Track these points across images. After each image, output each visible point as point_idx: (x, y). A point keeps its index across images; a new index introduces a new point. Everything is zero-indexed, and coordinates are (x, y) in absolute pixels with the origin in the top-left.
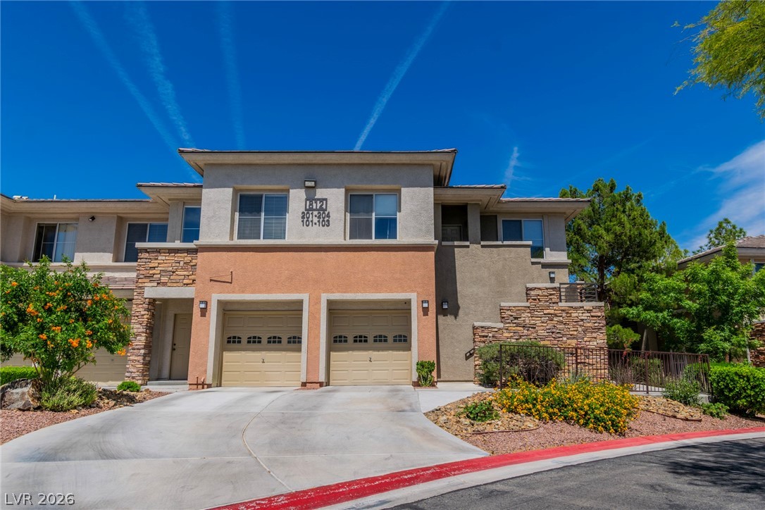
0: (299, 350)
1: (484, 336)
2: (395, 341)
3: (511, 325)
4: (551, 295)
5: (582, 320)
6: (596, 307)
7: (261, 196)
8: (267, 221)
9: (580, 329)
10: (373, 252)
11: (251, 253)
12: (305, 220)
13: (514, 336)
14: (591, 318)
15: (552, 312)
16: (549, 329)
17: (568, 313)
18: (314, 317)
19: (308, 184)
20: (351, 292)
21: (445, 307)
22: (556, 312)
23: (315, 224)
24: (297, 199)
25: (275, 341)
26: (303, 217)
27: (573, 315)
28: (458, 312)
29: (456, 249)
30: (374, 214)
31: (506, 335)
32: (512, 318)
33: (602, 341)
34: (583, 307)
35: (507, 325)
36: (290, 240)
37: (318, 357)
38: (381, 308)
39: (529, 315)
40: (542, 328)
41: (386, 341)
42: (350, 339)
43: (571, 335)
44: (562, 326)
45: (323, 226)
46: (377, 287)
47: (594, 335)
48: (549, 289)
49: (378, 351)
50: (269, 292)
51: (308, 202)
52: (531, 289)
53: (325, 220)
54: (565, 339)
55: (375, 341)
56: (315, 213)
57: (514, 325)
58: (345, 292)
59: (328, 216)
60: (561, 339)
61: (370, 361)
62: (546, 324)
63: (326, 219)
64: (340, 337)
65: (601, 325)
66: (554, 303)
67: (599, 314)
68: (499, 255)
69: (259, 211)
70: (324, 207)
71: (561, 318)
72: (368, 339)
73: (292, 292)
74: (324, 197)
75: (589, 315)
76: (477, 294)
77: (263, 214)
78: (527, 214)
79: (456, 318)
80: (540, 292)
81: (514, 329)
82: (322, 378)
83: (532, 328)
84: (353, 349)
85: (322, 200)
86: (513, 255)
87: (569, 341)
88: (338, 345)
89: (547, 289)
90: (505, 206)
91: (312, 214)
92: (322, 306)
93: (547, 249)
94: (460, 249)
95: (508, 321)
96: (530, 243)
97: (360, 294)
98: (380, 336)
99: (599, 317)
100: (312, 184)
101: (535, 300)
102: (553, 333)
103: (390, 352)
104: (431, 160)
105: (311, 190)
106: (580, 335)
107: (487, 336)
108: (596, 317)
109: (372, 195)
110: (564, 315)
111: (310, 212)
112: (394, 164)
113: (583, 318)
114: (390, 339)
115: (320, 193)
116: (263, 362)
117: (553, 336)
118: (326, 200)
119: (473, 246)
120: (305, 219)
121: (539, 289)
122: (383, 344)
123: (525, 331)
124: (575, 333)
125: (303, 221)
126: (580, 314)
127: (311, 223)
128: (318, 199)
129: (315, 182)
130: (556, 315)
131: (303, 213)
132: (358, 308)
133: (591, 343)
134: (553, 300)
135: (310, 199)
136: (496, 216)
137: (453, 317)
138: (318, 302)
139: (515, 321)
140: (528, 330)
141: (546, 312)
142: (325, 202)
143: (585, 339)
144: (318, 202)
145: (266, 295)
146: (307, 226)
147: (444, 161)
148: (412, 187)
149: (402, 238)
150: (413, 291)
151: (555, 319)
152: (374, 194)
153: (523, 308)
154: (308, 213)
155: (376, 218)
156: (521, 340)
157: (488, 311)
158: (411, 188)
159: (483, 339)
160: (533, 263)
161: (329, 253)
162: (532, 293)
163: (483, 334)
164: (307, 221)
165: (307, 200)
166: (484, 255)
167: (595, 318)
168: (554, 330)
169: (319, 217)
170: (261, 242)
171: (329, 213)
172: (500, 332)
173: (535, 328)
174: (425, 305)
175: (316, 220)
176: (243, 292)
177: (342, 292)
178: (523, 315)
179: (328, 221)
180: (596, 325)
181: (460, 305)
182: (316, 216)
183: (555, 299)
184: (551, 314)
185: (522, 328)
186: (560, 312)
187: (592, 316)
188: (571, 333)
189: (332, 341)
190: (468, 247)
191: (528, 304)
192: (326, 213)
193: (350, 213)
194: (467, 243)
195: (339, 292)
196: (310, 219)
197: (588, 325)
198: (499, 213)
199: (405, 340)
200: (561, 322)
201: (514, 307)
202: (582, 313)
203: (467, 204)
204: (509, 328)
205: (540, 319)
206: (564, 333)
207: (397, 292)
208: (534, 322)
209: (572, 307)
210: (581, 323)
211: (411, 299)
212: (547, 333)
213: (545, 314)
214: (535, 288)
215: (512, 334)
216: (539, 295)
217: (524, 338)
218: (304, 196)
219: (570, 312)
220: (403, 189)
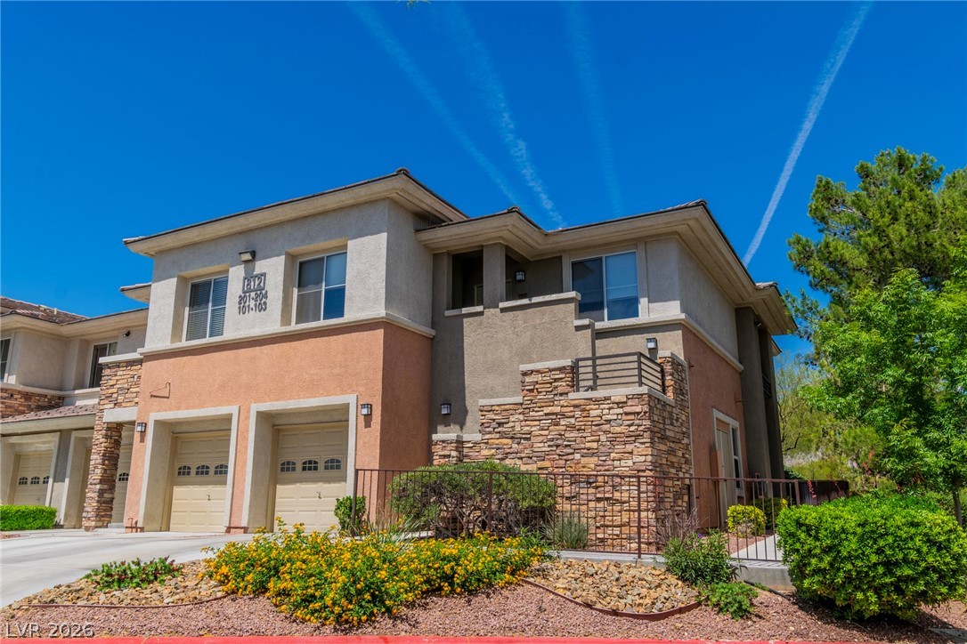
0: (224, 483)
1: (445, 456)
3: (493, 436)
4: (556, 380)
5: (609, 421)
6: (633, 397)
7: (210, 282)
8: (214, 314)
9: (603, 438)
11: (189, 357)
12: (242, 306)
13: (498, 454)
14: (624, 417)
15: (557, 409)
16: (552, 440)
17: (584, 410)
19: (245, 257)
20: (284, 399)
21: (444, 411)
22: (564, 410)
23: (252, 309)
24: (236, 275)
25: (221, 471)
26: (240, 303)
27: (593, 413)
28: (465, 419)
29: (465, 320)
30: (324, 284)
31: (486, 452)
32: (494, 425)
33: (643, 458)
34: (609, 398)
35: (487, 437)
36: (229, 334)
37: (243, 493)
39: (521, 417)
40: (541, 438)
42: (299, 467)
43: (588, 449)
44: (574, 434)
45: (260, 311)
46: (313, 388)
47: (629, 448)
48: (555, 370)
49: (330, 482)
50: (201, 406)
51: (246, 281)
52: (526, 374)
53: (262, 302)
54: (577, 456)
55: (326, 468)
56: (253, 294)
57: (498, 435)
58: (277, 400)
59: (266, 296)
60: (570, 457)
61: (320, 497)
62: (546, 432)
63: (264, 300)
64: (288, 463)
65: (641, 428)
66: (561, 395)
67: (638, 409)
69: (208, 301)
70: (262, 284)
71: (572, 420)
72: (319, 465)
73: (223, 405)
74: (263, 271)
75: (620, 411)
77: (210, 304)
80: (539, 378)
81: (497, 441)
82: (244, 522)
83: (525, 439)
84: (301, 481)
85: (260, 276)
86: (546, 319)
87: (584, 460)
88: (285, 475)
89: (551, 370)
91: (249, 296)
92: (251, 420)
93: (643, 301)
94: (471, 319)
95: (487, 430)
98: (333, 461)
99: (638, 413)
100: (249, 256)
101: (531, 391)
102: (557, 446)
105: (250, 264)
106: (602, 449)
107: (449, 456)
108: (634, 413)
109: (322, 259)
110: (578, 414)
111: (248, 294)
112: (341, 209)
113: (609, 417)
115: (259, 267)
116: (209, 499)
117: (558, 451)
118: (265, 275)
119: (490, 312)
120: (242, 304)
121: (538, 372)
122: (336, 473)
123: (515, 446)
124: (595, 445)
125: (240, 308)
126: (606, 412)
127: (247, 310)
128: (257, 276)
129: (253, 254)
130: (564, 416)
131: (240, 297)
133: (623, 463)
134: (560, 390)
135: (249, 277)
136: (561, 257)
137: (458, 427)
138: (248, 416)
139: (500, 429)
140: (518, 444)
141: (547, 410)
142: (263, 278)
143: (613, 455)
144: (257, 279)
145: (198, 410)
146: (244, 313)
148: (361, 236)
149: (351, 314)
150: (351, 392)
151: (562, 422)
152: (325, 256)
153: (511, 407)
154: (245, 296)
155: (326, 291)
156: (507, 462)
158: (358, 240)
160: (578, 328)
161: (263, 347)
162: (528, 379)
163: (443, 453)
164: (244, 307)
165: (245, 279)
167: (632, 417)
168: (559, 442)
169: (256, 300)
170: (206, 340)
171: (266, 292)
172: (477, 449)
173: (529, 439)
174: (365, 411)
175: (252, 304)
177: (274, 401)
178: (512, 419)
179: (265, 303)
180: (632, 428)
181: (468, 408)
182: (253, 299)
183: (562, 386)
184: (556, 414)
185: (509, 441)
186: (572, 409)
187: (627, 414)
188: (588, 445)
189: (280, 469)
190: (481, 314)
191: (519, 399)
192: (264, 292)
193: (300, 286)
194: (480, 308)
195: (271, 400)
196: (247, 304)
197: (618, 429)
198: (564, 251)
199: (338, 467)
200: (572, 427)
201: (498, 405)
202: (609, 409)
203: (483, 246)
204: (490, 441)
205: (537, 423)
206: (577, 446)
207: (336, 395)
208: (528, 428)
209: (591, 399)
210: (606, 427)
211: (349, 404)
212: (549, 446)
213: (546, 414)
214: (532, 372)
215: (494, 451)
216: (537, 383)
217: (511, 456)
218: (243, 274)
219: (588, 407)
220: (349, 242)
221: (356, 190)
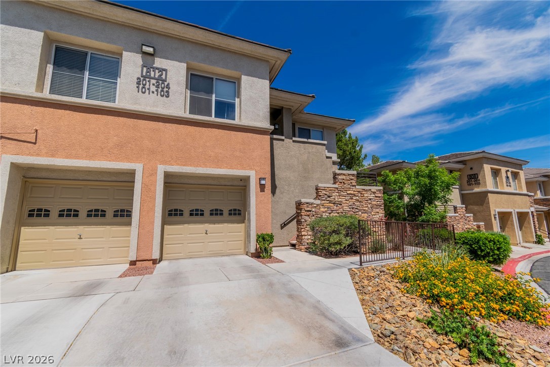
1: (308, 211)
2: (230, 214)
3: (326, 202)
4: (352, 179)
5: (370, 199)
6: (378, 190)
7: (86, 54)
8: (92, 82)
9: (369, 206)
10: (214, 129)
12: (141, 86)
13: (328, 211)
14: (376, 198)
15: (352, 192)
16: (351, 205)
17: (361, 194)
18: (148, 189)
19: (145, 49)
20: (191, 166)
22: (355, 193)
23: (153, 92)
24: (132, 63)
25: (96, 215)
26: (138, 83)
27: (366, 195)
28: (275, 191)
29: (274, 141)
30: (214, 96)
31: (322, 209)
32: (326, 196)
33: (382, 215)
34: (370, 190)
35: (323, 202)
36: (120, 103)
38: (220, 184)
39: (337, 194)
40: (346, 205)
41: (221, 214)
42: (186, 213)
43: (364, 210)
44: (358, 203)
45: (162, 96)
46: (217, 163)
47: (377, 210)
48: (350, 175)
49: (214, 224)
51: (145, 69)
52: (339, 175)
53: (164, 90)
54: (360, 213)
55: (211, 214)
56: (153, 81)
57: (328, 202)
58: (184, 165)
59: (168, 86)
60: (358, 213)
61: (206, 233)
62: (348, 202)
63: (165, 90)
64: (176, 210)
65: (381, 203)
66: (353, 186)
67: (380, 195)
68: (305, 149)
69: (82, 69)
70: (164, 77)
71: (358, 197)
72: (205, 213)
73: (121, 161)
74: (164, 68)
75: (374, 195)
76: (289, 178)
77: (87, 73)
79: (274, 195)
80: (344, 177)
81: (327, 205)
82: (156, 255)
83: (339, 204)
84: (189, 223)
85: (161, 70)
86: (314, 150)
87: (363, 215)
88: (174, 218)
89: (349, 175)
91: (149, 81)
92: (158, 178)
93: (326, 151)
94: (277, 142)
95: (323, 199)
96: (325, 142)
97: (200, 168)
98: (216, 210)
99: (380, 197)
100: (151, 50)
101: (341, 182)
102: (353, 208)
103: (226, 224)
104: (268, 56)
105: (149, 58)
106: (369, 211)
107: (310, 211)
109: (212, 79)
110: (359, 195)
111: (147, 80)
113: (371, 197)
114: (226, 213)
115: (159, 62)
116: (80, 238)
117: (354, 211)
118: (166, 70)
119: (287, 141)
120: (141, 83)
121: (344, 175)
122: (219, 218)
123: (335, 207)
124: (367, 209)
125: (138, 87)
127: (147, 91)
128: (157, 69)
129: (155, 50)
130: (355, 195)
131: (138, 78)
132: (196, 183)
133: (375, 216)
134: (353, 184)
135: (148, 65)
136: (294, 123)
137: (272, 195)
138: (154, 173)
139: (328, 199)
140: (337, 206)
141: (348, 192)
142: (164, 72)
143: (373, 213)
144: (157, 71)
145: (88, 161)
146: (143, 93)
147: (280, 59)
149: (243, 121)
150: (251, 169)
151: (354, 198)
152: (215, 77)
153: (333, 189)
154: (144, 80)
155: (217, 102)
156: (332, 214)
158: (250, 77)
159: (308, 213)
160: (327, 158)
161: (167, 124)
162: (339, 177)
163: (308, 209)
164: (143, 87)
165: (143, 66)
166: (295, 148)
167: (378, 198)
168: (354, 206)
169: (157, 87)
170: (84, 100)
171: (168, 84)
172: (318, 208)
173: (341, 204)
174: (263, 182)
175: (153, 88)
176: (53, 156)
177: (181, 165)
178: (333, 194)
179: (167, 92)
180: (378, 203)
182: (153, 85)
184: (352, 194)
185: (332, 205)
186: (357, 193)
187: (376, 197)
188: (364, 208)
189: (167, 214)
190: (283, 140)
191: (336, 186)
192: (166, 83)
193: (190, 90)
194: (283, 138)
195: (178, 164)
196: (147, 86)
197: (374, 203)
199: (239, 214)
200: (357, 200)
201: (328, 188)
202: (370, 194)
203: (283, 107)
204: (325, 204)
205: (344, 197)
206: (360, 209)
207: (237, 169)
208: (341, 199)
209: (364, 190)
210: (370, 201)
211: (250, 176)
212: (350, 208)
213: (348, 194)
214: (342, 174)
215: (326, 209)
216: (343, 179)
217: (334, 212)
218: (141, 63)
219: (363, 193)
220: (242, 76)
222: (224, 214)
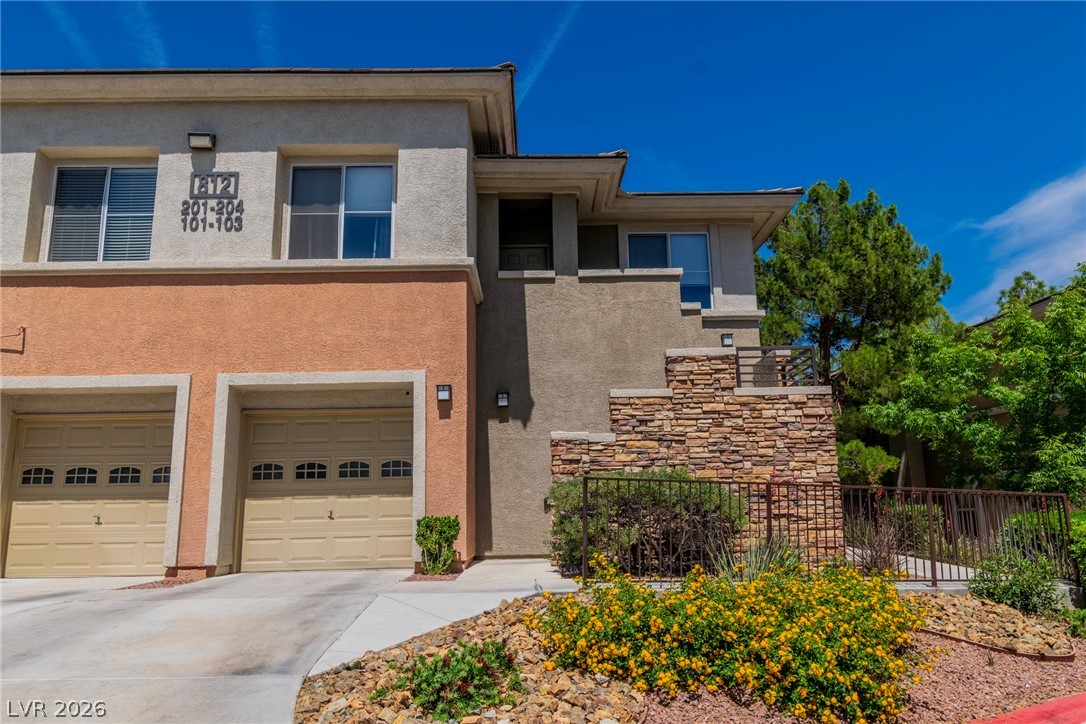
0: (164, 497)
1: (571, 462)
2: (385, 474)
3: (633, 436)
4: (718, 371)
5: (785, 424)
6: (815, 397)
7: (104, 172)
8: (115, 224)
9: (780, 444)
10: (333, 285)
11: (70, 289)
12: (189, 218)
13: (639, 460)
14: (804, 420)
15: (721, 407)
16: (715, 444)
17: (754, 410)
18: (199, 424)
19: (196, 142)
20: (283, 369)
21: (503, 403)
22: (729, 407)
23: (211, 226)
24: (174, 174)
25: (125, 478)
26: (185, 213)
27: (766, 413)
28: (530, 414)
29: (527, 286)
30: (342, 207)
31: (622, 457)
32: (634, 422)
33: (828, 469)
34: (786, 397)
35: (624, 437)
36: (158, 259)
37: (203, 512)
38: (356, 405)
39: (671, 414)
40: (699, 442)
41: (365, 474)
42: (289, 472)
43: (762, 456)
44: (742, 438)
45: (228, 230)
46: (340, 356)
47: (811, 456)
48: (715, 358)
49: (349, 496)
50: (103, 370)
51: (197, 181)
52: (675, 361)
53: (232, 217)
54: (748, 465)
55: (343, 475)
56: (212, 203)
57: (640, 436)
58: (270, 370)
59: (240, 208)
60: (739, 465)
61: (331, 518)
62: (706, 435)
63: (235, 215)
64: (268, 467)
65: (825, 434)
66: (724, 389)
67: (821, 411)
68: (614, 298)
69: (98, 203)
70: (231, 189)
71: (740, 421)
72: (327, 471)
73: (154, 371)
74: (233, 170)
75: (799, 412)
76: (570, 377)
77: (105, 209)
78: (677, 223)
79: (525, 425)
80: (694, 367)
81: (638, 444)
82: (211, 557)
83: (677, 442)
84: (294, 493)
85: (227, 176)
86: (643, 296)
87: (756, 470)
88: (263, 484)
89: (710, 359)
90: (631, 204)
91: (205, 205)
92: (218, 400)
93: (718, 291)
94: (535, 286)
95: (624, 428)
96: (679, 271)
97: (303, 373)
98: (354, 464)
99: (821, 416)
100: (205, 142)
101: (683, 382)
102: (722, 452)
103: (375, 497)
104: (460, 90)
105: (206, 156)
106: (780, 457)
107: (578, 461)
108: (815, 416)
109: (338, 169)
110: (746, 413)
111: (201, 201)
112: (383, 101)
113: (786, 419)
114: (375, 470)
115: (224, 161)
116: (98, 523)
117: (723, 458)
118: (236, 175)
119: (564, 281)
120: (190, 214)
121: (693, 359)
122: (359, 482)
123: (663, 450)
124: (770, 452)
125: (184, 221)
126: (781, 413)
127: (201, 225)
128: (219, 175)
129: (214, 139)
130: (728, 415)
131: (185, 203)
132: (305, 405)
133: (804, 474)
134: (723, 383)
135: (202, 174)
136: (616, 226)
137: (519, 423)
138: (210, 392)
139: (642, 428)
140: (668, 447)
141: (706, 407)
142: (233, 180)
143: (792, 464)
144: (219, 180)
145: (98, 377)
146: (194, 230)
147: (490, 92)
148: (422, 146)
149: (401, 255)
150: (417, 366)
151: (727, 423)
152: (344, 165)
153: (657, 401)
154: (194, 204)
155: (347, 217)
156: (653, 469)
157: (592, 410)
158: (418, 151)
159: (569, 467)
160: (685, 313)
161: (237, 287)
162: (678, 367)
163: (570, 457)
164: (193, 219)
165: (194, 176)
166: (585, 298)
167: (814, 420)
168: (725, 447)
169: (220, 212)
170: (100, 264)
171: (241, 203)
172: (609, 452)
173: (683, 442)
174: (444, 395)
175: (212, 217)
176: (47, 372)
177: (263, 371)
178: (658, 416)
179: (239, 220)
180: (815, 434)
181: (535, 400)
182: (212, 209)
183: (726, 379)
184: (719, 412)
185: (655, 444)
186: (738, 407)
187: (807, 416)
188: (762, 451)
189: (250, 476)
190: (551, 281)
191: (668, 392)
192: (236, 202)
193: (292, 204)
194: (550, 274)
195: (257, 369)
196: (200, 216)
197: (799, 434)
198: (621, 220)
199: (396, 473)
200: (740, 430)
201: (638, 398)
202: (786, 410)
203: (551, 195)
204: (628, 443)
205: (694, 422)
206: (747, 453)
207: (384, 368)
208: (681, 428)
209: (763, 397)
210: (783, 431)
211: (412, 383)
212: (710, 452)
213: (705, 413)
214: (685, 358)
215: (634, 456)
216: (691, 372)
217: (660, 463)
218: (189, 169)
219: (759, 407)
220: (400, 151)
221: (427, 78)
222: (371, 473)
